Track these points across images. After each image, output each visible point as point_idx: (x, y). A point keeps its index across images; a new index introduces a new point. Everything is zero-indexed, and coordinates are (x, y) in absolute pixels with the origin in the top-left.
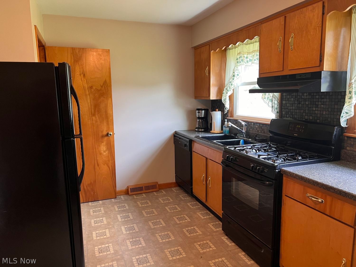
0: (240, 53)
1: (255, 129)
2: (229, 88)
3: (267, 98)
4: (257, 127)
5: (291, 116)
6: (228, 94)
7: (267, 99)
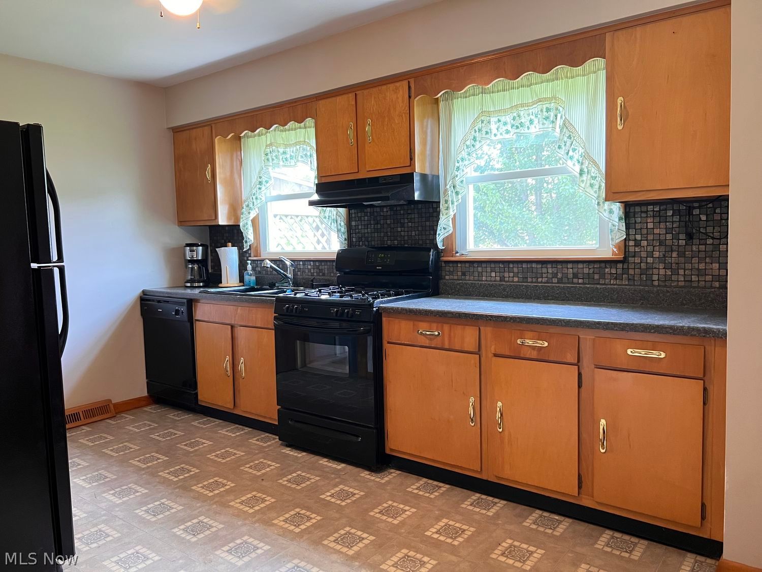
0: (271, 144)
1: (307, 271)
2: (252, 204)
3: (327, 217)
4: (309, 267)
5: (366, 243)
6: (251, 214)
7: (329, 219)
